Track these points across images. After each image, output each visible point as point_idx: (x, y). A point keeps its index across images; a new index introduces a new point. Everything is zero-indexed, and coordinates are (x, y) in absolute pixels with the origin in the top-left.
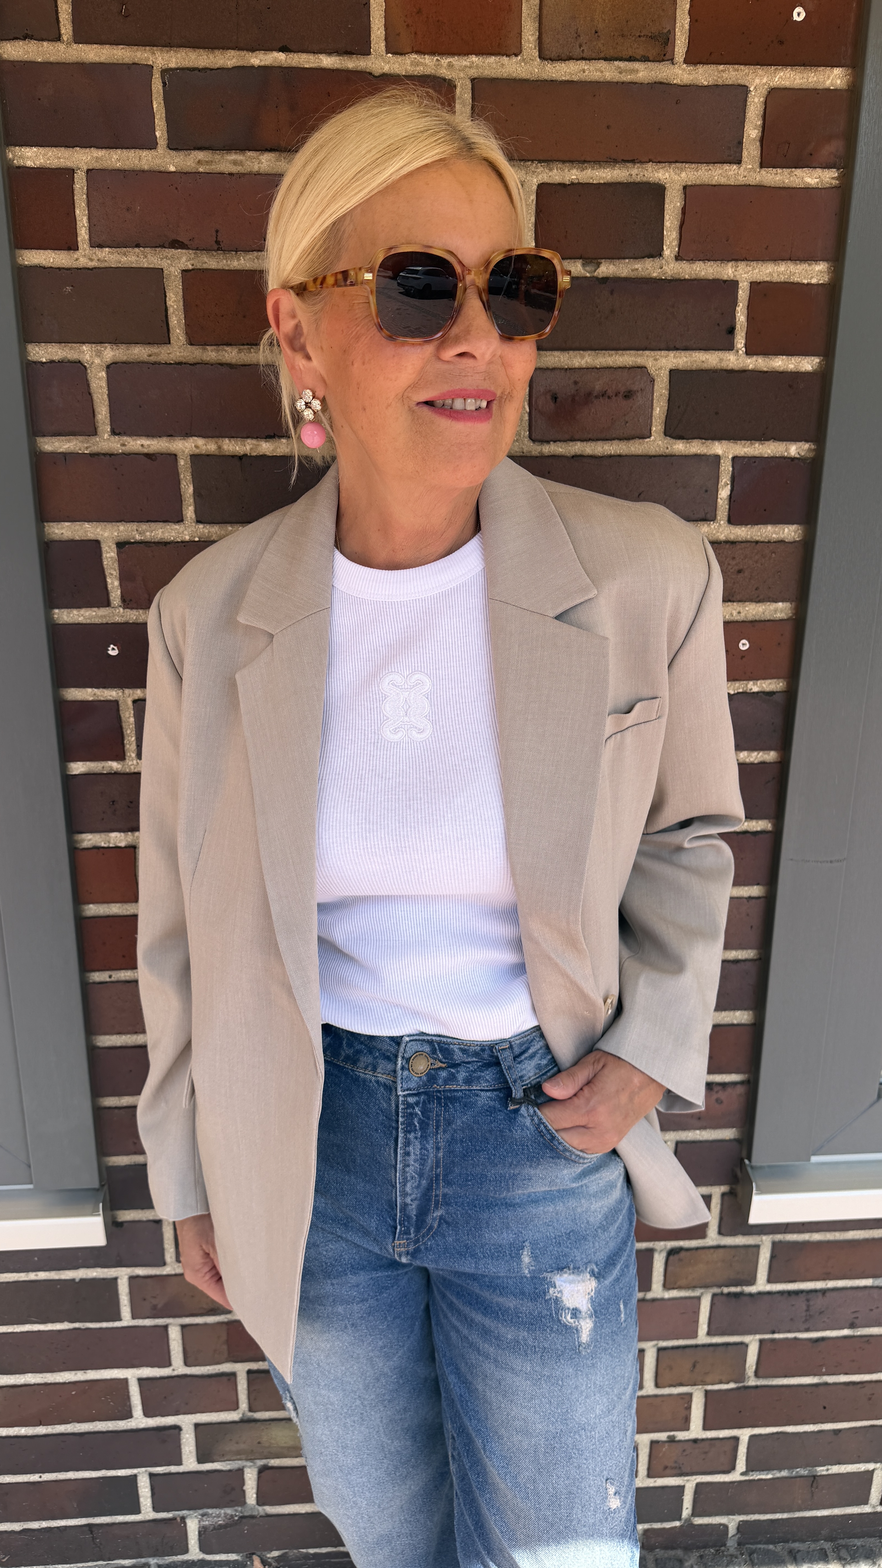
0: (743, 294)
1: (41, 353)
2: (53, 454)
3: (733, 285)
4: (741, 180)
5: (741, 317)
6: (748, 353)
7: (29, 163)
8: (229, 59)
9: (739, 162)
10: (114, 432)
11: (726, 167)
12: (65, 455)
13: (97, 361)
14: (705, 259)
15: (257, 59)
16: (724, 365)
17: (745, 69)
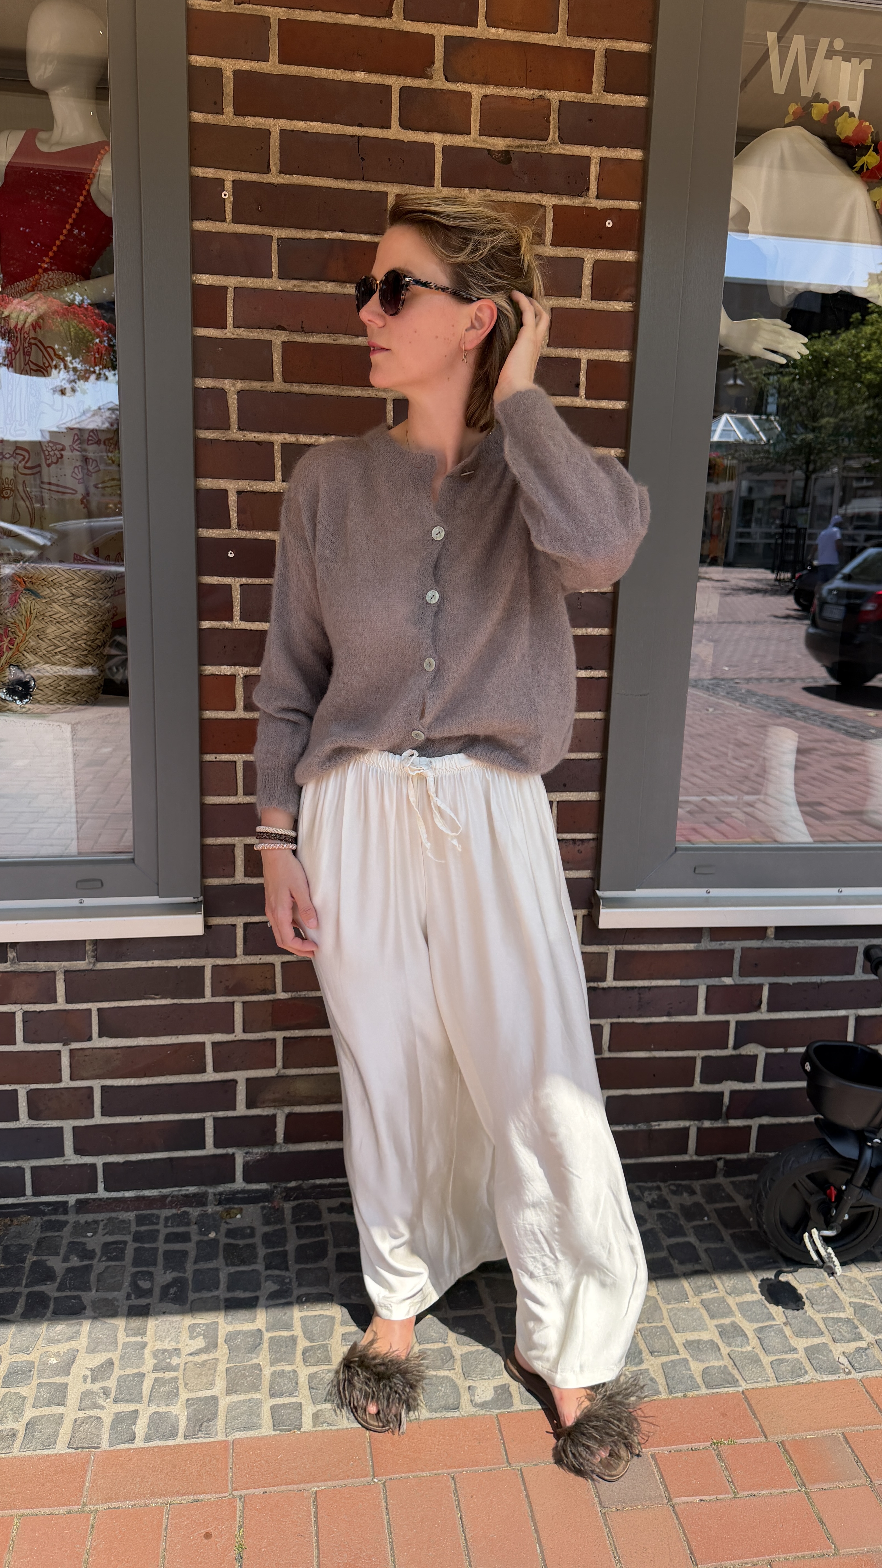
0: (584, 366)
1: (204, 383)
2: (205, 439)
3: (578, 361)
4: (581, 306)
5: (583, 378)
6: (587, 398)
7: (204, 283)
8: (313, 234)
9: (580, 297)
10: (239, 429)
11: (573, 299)
12: (211, 440)
13: (232, 389)
14: (564, 346)
15: (328, 235)
16: (574, 404)
17: (582, 250)
